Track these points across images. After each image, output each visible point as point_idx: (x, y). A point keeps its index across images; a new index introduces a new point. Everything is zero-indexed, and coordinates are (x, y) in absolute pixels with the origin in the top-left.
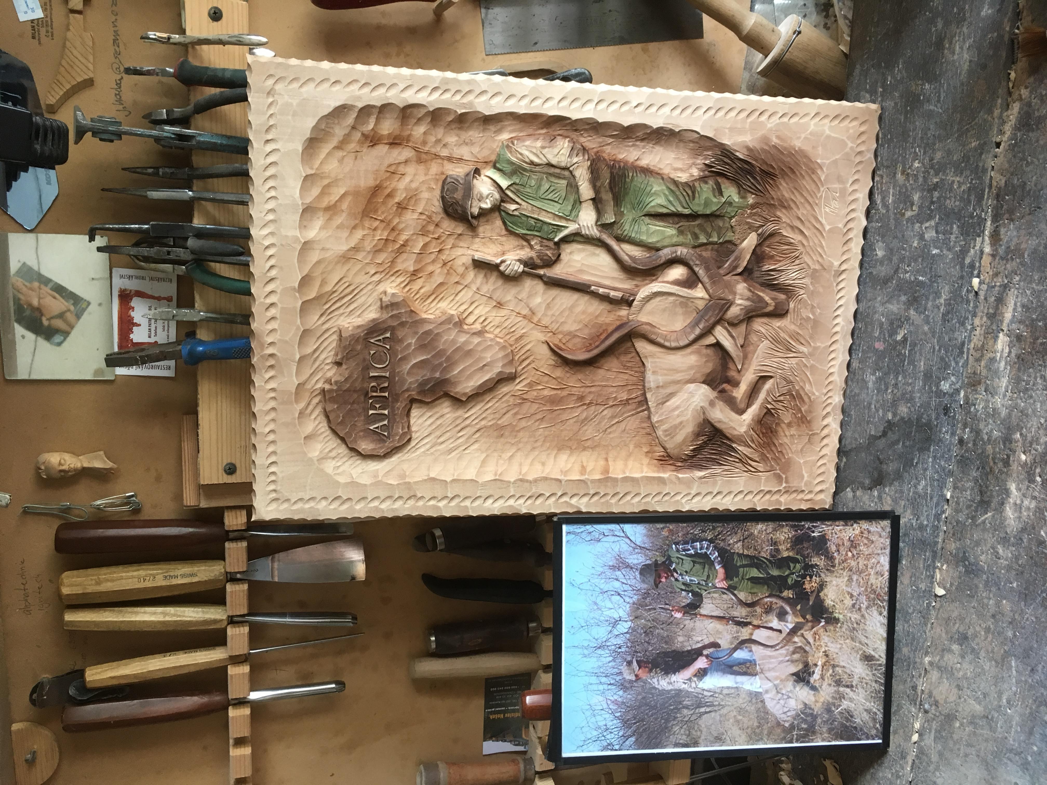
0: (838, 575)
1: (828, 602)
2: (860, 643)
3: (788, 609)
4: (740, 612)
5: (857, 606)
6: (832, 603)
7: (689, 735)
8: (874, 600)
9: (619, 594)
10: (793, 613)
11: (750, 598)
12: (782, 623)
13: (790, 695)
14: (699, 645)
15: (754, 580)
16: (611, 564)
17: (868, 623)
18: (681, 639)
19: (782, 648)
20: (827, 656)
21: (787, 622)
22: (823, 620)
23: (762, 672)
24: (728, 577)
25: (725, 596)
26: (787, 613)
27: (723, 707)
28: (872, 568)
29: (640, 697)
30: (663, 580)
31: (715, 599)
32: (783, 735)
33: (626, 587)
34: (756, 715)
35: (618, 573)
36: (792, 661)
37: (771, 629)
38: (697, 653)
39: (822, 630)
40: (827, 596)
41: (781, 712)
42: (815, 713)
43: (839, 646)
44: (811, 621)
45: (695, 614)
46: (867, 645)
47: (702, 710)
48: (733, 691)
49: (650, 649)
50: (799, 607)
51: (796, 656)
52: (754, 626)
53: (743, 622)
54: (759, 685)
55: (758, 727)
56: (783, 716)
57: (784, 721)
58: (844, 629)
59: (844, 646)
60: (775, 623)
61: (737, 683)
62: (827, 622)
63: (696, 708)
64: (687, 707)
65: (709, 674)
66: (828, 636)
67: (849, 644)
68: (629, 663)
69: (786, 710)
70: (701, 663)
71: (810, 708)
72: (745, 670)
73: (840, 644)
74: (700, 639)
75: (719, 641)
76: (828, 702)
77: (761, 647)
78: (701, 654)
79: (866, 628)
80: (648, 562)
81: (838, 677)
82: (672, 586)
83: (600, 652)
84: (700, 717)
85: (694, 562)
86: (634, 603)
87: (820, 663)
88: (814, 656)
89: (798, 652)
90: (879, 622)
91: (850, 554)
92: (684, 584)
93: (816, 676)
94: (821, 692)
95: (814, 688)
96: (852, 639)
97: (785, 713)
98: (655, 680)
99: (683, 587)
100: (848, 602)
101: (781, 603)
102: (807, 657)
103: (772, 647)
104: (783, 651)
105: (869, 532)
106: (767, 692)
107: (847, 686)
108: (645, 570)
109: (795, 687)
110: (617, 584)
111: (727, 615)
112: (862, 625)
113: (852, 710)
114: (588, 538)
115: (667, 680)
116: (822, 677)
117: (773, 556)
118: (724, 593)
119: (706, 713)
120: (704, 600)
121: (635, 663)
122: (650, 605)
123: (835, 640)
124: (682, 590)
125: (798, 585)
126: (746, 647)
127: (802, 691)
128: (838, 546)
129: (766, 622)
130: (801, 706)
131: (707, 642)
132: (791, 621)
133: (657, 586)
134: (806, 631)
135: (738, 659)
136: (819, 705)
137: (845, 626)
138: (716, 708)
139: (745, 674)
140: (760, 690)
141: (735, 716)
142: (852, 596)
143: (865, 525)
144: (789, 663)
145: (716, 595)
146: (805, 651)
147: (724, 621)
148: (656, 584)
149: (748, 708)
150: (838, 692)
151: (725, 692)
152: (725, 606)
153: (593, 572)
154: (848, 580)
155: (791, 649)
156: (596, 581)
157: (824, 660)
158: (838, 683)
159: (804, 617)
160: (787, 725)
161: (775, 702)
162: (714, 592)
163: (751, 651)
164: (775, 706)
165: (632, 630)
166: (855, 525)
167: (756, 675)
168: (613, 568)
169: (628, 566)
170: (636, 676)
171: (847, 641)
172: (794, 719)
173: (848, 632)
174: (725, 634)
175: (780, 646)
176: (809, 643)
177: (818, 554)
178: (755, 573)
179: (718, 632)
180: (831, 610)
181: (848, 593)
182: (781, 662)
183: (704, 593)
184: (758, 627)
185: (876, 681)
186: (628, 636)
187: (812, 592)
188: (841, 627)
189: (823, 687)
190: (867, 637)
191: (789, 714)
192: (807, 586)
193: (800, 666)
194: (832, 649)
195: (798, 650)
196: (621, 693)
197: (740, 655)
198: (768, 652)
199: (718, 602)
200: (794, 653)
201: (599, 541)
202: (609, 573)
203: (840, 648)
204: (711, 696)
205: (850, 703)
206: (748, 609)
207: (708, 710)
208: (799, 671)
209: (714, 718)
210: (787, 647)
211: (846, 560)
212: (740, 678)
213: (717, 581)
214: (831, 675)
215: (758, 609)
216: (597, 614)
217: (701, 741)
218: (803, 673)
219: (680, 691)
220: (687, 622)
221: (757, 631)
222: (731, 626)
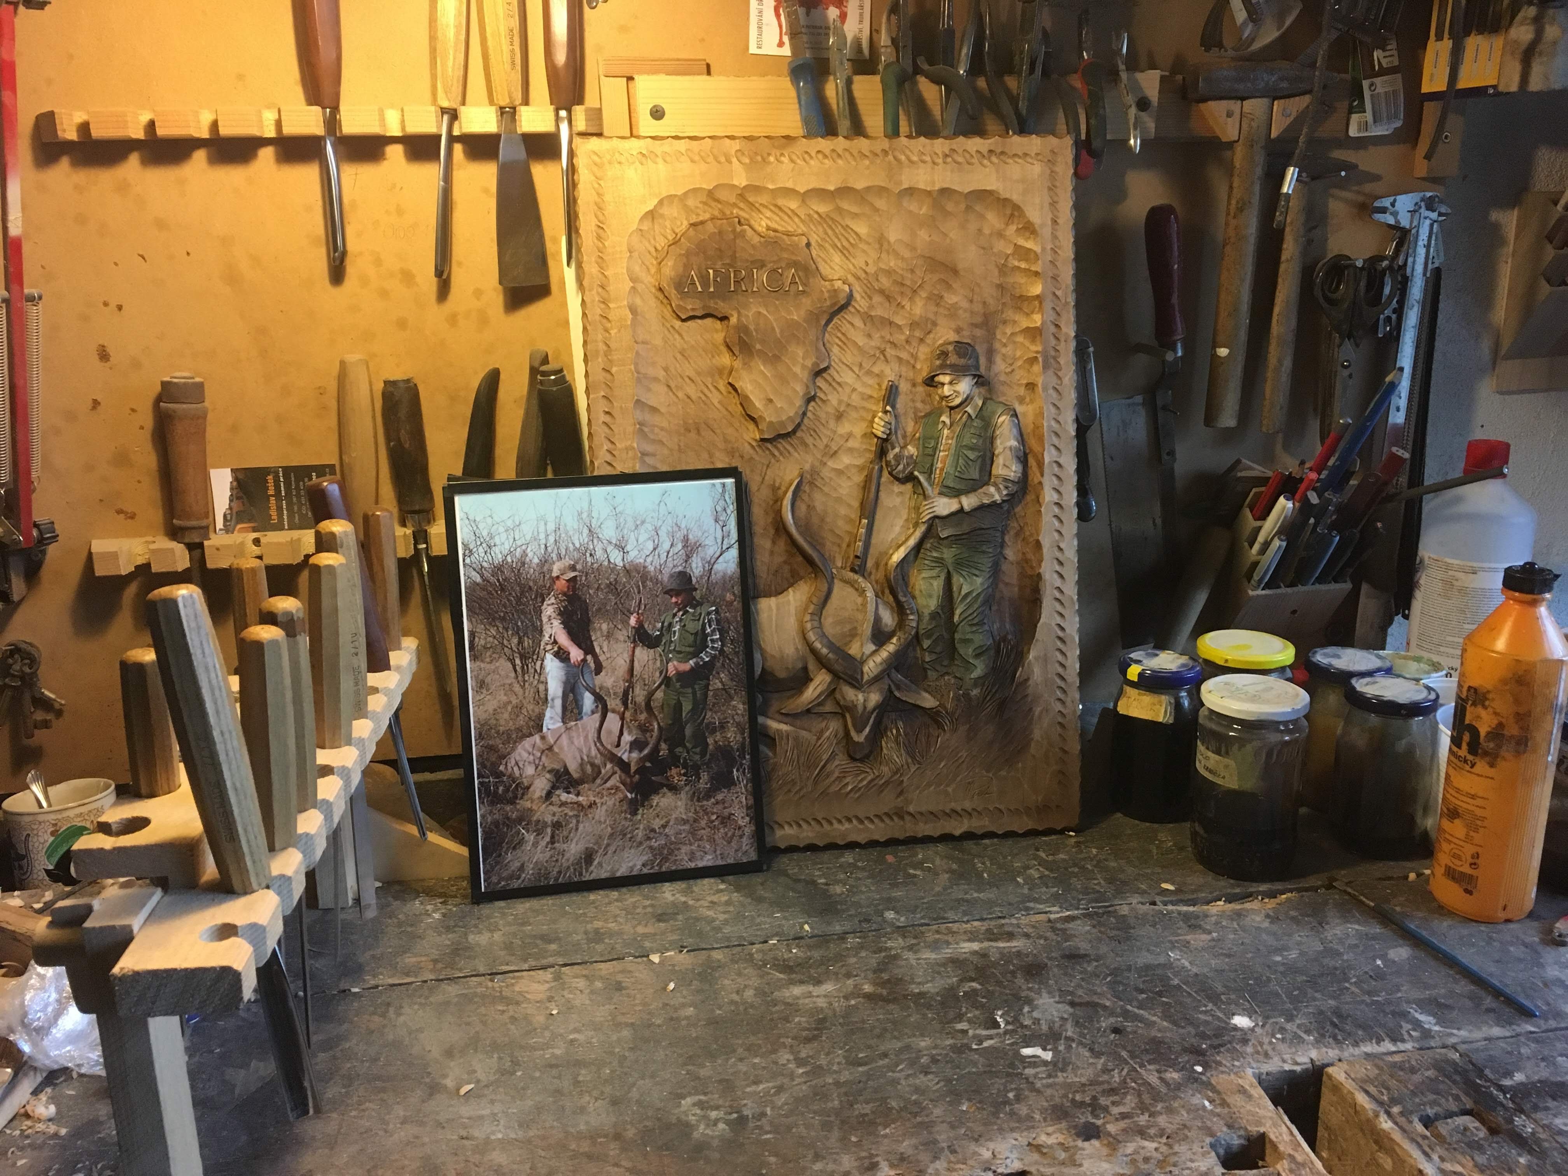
0: (688, 806)
1: (655, 799)
2: (608, 845)
3: (646, 752)
4: (639, 694)
5: (652, 835)
6: (654, 804)
7: (485, 647)
8: (661, 854)
9: (655, 549)
10: (640, 759)
12: (628, 747)
13: (540, 768)
14: (597, 650)
15: (678, 707)
16: (690, 537)
17: (632, 851)
18: (604, 626)
19: (598, 749)
20: (590, 806)
21: (630, 752)
22: (633, 796)
24: (680, 675)
26: (640, 751)
27: (523, 687)
28: (698, 846)
29: (531, 584)
30: (674, 600)
31: (654, 663)
32: (488, 765)
33: (664, 557)
34: (513, 727)
35: (680, 546)
36: (582, 765)
37: (621, 734)
38: (588, 648)
39: (622, 796)
40: (663, 796)
41: (518, 758)
42: (518, 801)
43: (603, 819)
44: (631, 782)
45: (634, 641)
46: (605, 854)
47: (517, 661)
49: (591, 592)
50: (648, 764)
51: (588, 769)
52: (624, 713)
53: (627, 699)
54: (552, 726)
55: (498, 733)
56: (513, 761)
57: (506, 764)
58: (623, 822)
59: (603, 826)
60: (627, 738)
61: (553, 699)
62: (631, 801)
63: (520, 654)
64: (520, 642)
65: (562, 665)
66: (614, 805)
67: (605, 832)
69: (521, 764)
70: (576, 654)
71: (523, 794)
72: (569, 707)
73: (605, 821)
75: (603, 673)
76: (532, 816)
77: (597, 725)
78: (586, 653)
79: (626, 850)
80: (694, 580)
81: (564, 823)
82: (666, 610)
83: (586, 531)
84: (509, 659)
85: (696, 634)
86: (645, 567)
87: (581, 798)
88: (590, 790)
89: (593, 770)
90: (634, 865)
91: (714, 817)
92: (670, 625)
93: (564, 797)
94: (545, 805)
95: (549, 794)
96: (612, 835)
97: (517, 763)
98: (553, 600)
99: (666, 624)
100: (657, 824)
101: (652, 742)
103: (599, 737)
104: (594, 752)
105: (741, 837)
107: (553, 837)
108: (684, 577)
109: (549, 771)
110: (666, 545)
111: (635, 679)
112: (629, 844)
113: (523, 848)
114: (719, 509)
116: (563, 804)
117: (708, 725)
119: (514, 666)
120: (652, 651)
121: (573, 574)
122: (644, 587)
123: (610, 813)
124: (663, 623)
125: (674, 760)
126: (597, 707)
127: (546, 781)
128: (723, 801)
129: (628, 727)
130: (526, 782)
131: (602, 658)
132: (633, 757)
133: (666, 593)
134: (620, 776)
135: (583, 698)
136: (528, 804)
137: (627, 824)
138: (520, 678)
139: (565, 708)
140: (545, 730)
141: (511, 702)
142: (664, 826)
143: (749, 830)
144: (580, 761)
146: (595, 779)
147: (627, 677)
148: (669, 592)
149: (521, 717)
150: (545, 825)
152: (646, 676)
153: (681, 516)
154: (683, 819)
155: (598, 761)
156: (670, 521)
157: (584, 803)
158: (557, 825)
159: (636, 772)
160: (502, 768)
161: (531, 750)
163: (593, 713)
164: (525, 750)
165: (612, 568)
166: (748, 818)
167: (563, 722)
168: (686, 540)
169: (688, 557)
170: (558, 578)
171: (609, 829)
172: (509, 776)
173: (620, 828)
174: (612, 679)
175: (600, 747)
176: (605, 782)
177: (711, 779)
178: (687, 707)
179: (614, 670)
180: (646, 803)
181: (667, 822)
182: (581, 751)
183: (659, 649)
184: (622, 718)
185: (560, 872)
186: (606, 563)
187: (667, 778)
188: (626, 818)
189: (551, 807)
190: (615, 852)
191: (516, 769)
193: (575, 775)
194: (598, 811)
195: (596, 770)
196: (536, 560)
197: (588, 701)
198: (592, 734)
199: (651, 667)
200: (593, 765)
201: (716, 521)
202: (679, 535)
203: (600, 822)
204: (535, 670)
205: (531, 842)
206: (643, 704)
207: (518, 668)
208: (570, 774)
209: (507, 677)
210: (599, 756)
211: (707, 813)
212: (558, 703)
213: (675, 663)
214: (566, 814)
215: (643, 717)
216: (630, 524)
217: (478, 663)
218: (568, 780)
219: (541, 631)
220: (625, 632)
221: (618, 718)
222: (622, 686)
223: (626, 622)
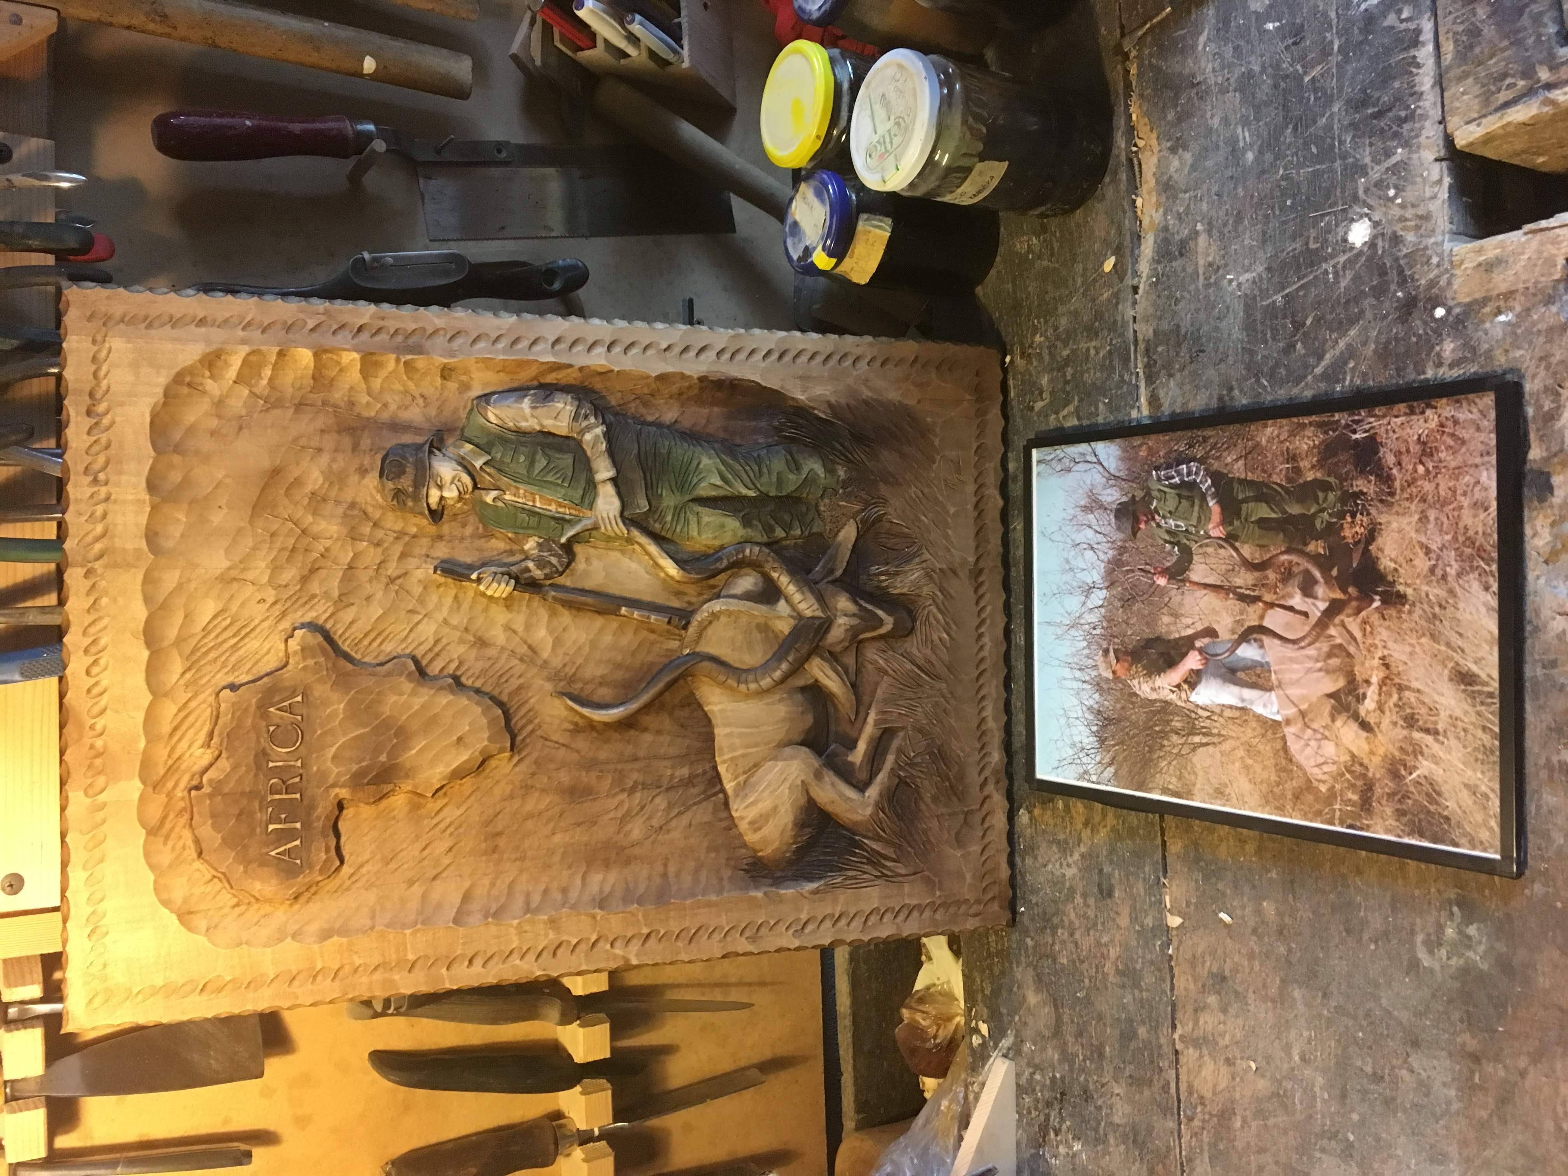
0: (1401, 511)
1: (1386, 563)
2: (1448, 645)
3: (1317, 574)
4: (1243, 579)
5: (1439, 572)
6: (1393, 565)
8: (1471, 558)
10: (1326, 583)
11: (1257, 555)
12: (1309, 601)
13: (1327, 733)
14: (1190, 632)
15: (1262, 524)
16: (1083, 503)
17: (1461, 605)
18: (1166, 619)
19: (1309, 644)
20: (1387, 666)
21: (1316, 598)
22: (1377, 597)
23: (1280, 685)
24: (1225, 519)
25: (1222, 551)
26: (1316, 582)
27: (1226, 738)
28: (1465, 494)
29: (1118, 706)
30: (1142, 526)
31: (1209, 555)
32: (1318, 807)
33: (1100, 538)
34: (1273, 761)
35: (1091, 516)
36: (1328, 672)
37: (1291, 609)
38: (1188, 644)
39: (1376, 616)
40: (1381, 550)
41: (1312, 763)
42: (1370, 775)
43: (1408, 649)
44: (1357, 599)
45: (1183, 581)
46: (1463, 651)
47: (1197, 739)
48: (1237, 714)
49: (1130, 633)
50: (1335, 572)
51: (1335, 662)
52: (1266, 603)
53: (1248, 596)
54: (1275, 709)
55: (1278, 784)
56: (1316, 770)
57: (1319, 781)
58: (1415, 616)
59: (1418, 649)
60: (1297, 601)
61: (1243, 700)
62: (1383, 601)
63: (1189, 734)
64: (1177, 732)
65: (1204, 682)
66: (1388, 628)
67: (1427, 647)
68: (1106, 652)
69: (1320, 760)
70: (1193, 661)
71: (1361, 765)
72: (1254, 679)
73: (1411, 645)
74: (1189, 621)
75: (1216, 627)
76: (1394, 757)
77: (1277, 642)
78: (1193, 647)
79: (1458, 616)
80: (1123, 499)
81: (1409, 711)
82: (1152, 537)
83: (1073, 632)
84: (1194, 751)
85: (1179, 496)
86: (1109, 562)
87: (1374, 680)
88: (1363, 664)
89: (1336, 656)
90: (1485, 604)
91: (1421, 469)
92: (1169, 532)
93: (1370, 703)
94: (1379, 735)
95: (1365, 726)
96: (1433, 637)
97: (1318, 766)
98: (1135, 682)
99: (1167, 537)
100: (1422, 563)
101: (1306, 564)
102: (1353, 666)
103: (1294, 642)
104: (1311, 651)
105: (1456, 422)
106: (1288, 722)
107: (1427, 731)
108: (1120, 512)
109: (1333, 720)
110: (1090, 533)
111: (1226, 583)
112: (1450, 609)
113: (1440, 780)
115: (1150, 684)
116: (1381, 708)
117: (1290, 481)
118: (1221, 547)
119: (1202, 746)
120: (1195, 558)
121: (1112, 653)
122: (1128, 564)
123: (1400, 635)
124: (1166, 541)
125: (1332, 531)
126: (1255, 640)
127: (1346, 728)
128: (1398, 454)
129: (1283, 597)
130: (1345, 758)
131: (1199, 627)
132: (1323, 597)
133: (1134, 534)
134: (1348, 616)
135: (1244, 659)
136: (1377, 760)
137: (1418, 611)
139: (1253, 686)
140: (1278, 718)
141: (1242, 758)
142: (1428, 551)
143: (1446, 409)
144: (1322, 674)
145: (1210, 550)
146: (1349, 655)
147: (1222, 595)
149: (1261, 747)
150: (1408, 739)
151: (1228, 713)
152: (1224, 567)
154: (1420, 519)
155: (1325, 647)
157: (1382, 675)
158: (1411, 721)
159: (1344, 591)
160: (1323, 788)
161: (1302, 742)
162: (1207, 545)
163: (1262, 647)
164: (1302, 751)
165: (1108, 603)
166: (1429, 412)
167: (1271, 689)
168: (1086, 509)
169: (1101, 507)
170: (1114, 672)
171: (1423, 640)
172: (1335, 780)
173: (1423, 623)
174: (1224, 614)
175: (1307, 641)
176: (1355, 639)
177: (1363, 473)
178: (1263, 510)
179: (1215, 612)
180: (1390, 578)
181: (1422, 545)
182: (1309, 671)
183: (1194, 547)
184: (1271, 605)
185: (1484, 728)
186: (1103, 610)
187: (1356, 543)
188: (1410, 612)
189: (1383, 726)
190: (1461, 635)
191: (1326, 768)
192: (1347, 533)
193: (1341, 683)
194: (1395, 655)
195: (1336, 651)
196: (1096, 696)
197: (1248, 652)
198: (1289, 651)
199: (1213, 560)
200: (1330, 655)
201: (1069, 470)
202: (1081, 517)
203: (1411, 654)
204: (1208, 718)
205: (1433, 766)
206: (1257, 574)
207: (1204, 740)
208: (1338, 691)
210: (1317, 645)
211: (1414, 480)
212: (1248, 693)
213: (1211, 526)
214: (1396, 705)
215: (1272, 575)
218: (1347, 695)
219: (1167, 703)
220: (1174, 592)
221: (1270, 612)
222: (1232, 603)
223: (1162, 591)
